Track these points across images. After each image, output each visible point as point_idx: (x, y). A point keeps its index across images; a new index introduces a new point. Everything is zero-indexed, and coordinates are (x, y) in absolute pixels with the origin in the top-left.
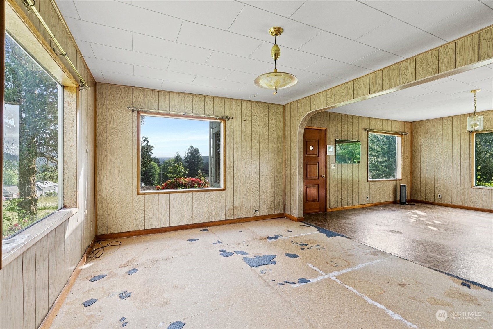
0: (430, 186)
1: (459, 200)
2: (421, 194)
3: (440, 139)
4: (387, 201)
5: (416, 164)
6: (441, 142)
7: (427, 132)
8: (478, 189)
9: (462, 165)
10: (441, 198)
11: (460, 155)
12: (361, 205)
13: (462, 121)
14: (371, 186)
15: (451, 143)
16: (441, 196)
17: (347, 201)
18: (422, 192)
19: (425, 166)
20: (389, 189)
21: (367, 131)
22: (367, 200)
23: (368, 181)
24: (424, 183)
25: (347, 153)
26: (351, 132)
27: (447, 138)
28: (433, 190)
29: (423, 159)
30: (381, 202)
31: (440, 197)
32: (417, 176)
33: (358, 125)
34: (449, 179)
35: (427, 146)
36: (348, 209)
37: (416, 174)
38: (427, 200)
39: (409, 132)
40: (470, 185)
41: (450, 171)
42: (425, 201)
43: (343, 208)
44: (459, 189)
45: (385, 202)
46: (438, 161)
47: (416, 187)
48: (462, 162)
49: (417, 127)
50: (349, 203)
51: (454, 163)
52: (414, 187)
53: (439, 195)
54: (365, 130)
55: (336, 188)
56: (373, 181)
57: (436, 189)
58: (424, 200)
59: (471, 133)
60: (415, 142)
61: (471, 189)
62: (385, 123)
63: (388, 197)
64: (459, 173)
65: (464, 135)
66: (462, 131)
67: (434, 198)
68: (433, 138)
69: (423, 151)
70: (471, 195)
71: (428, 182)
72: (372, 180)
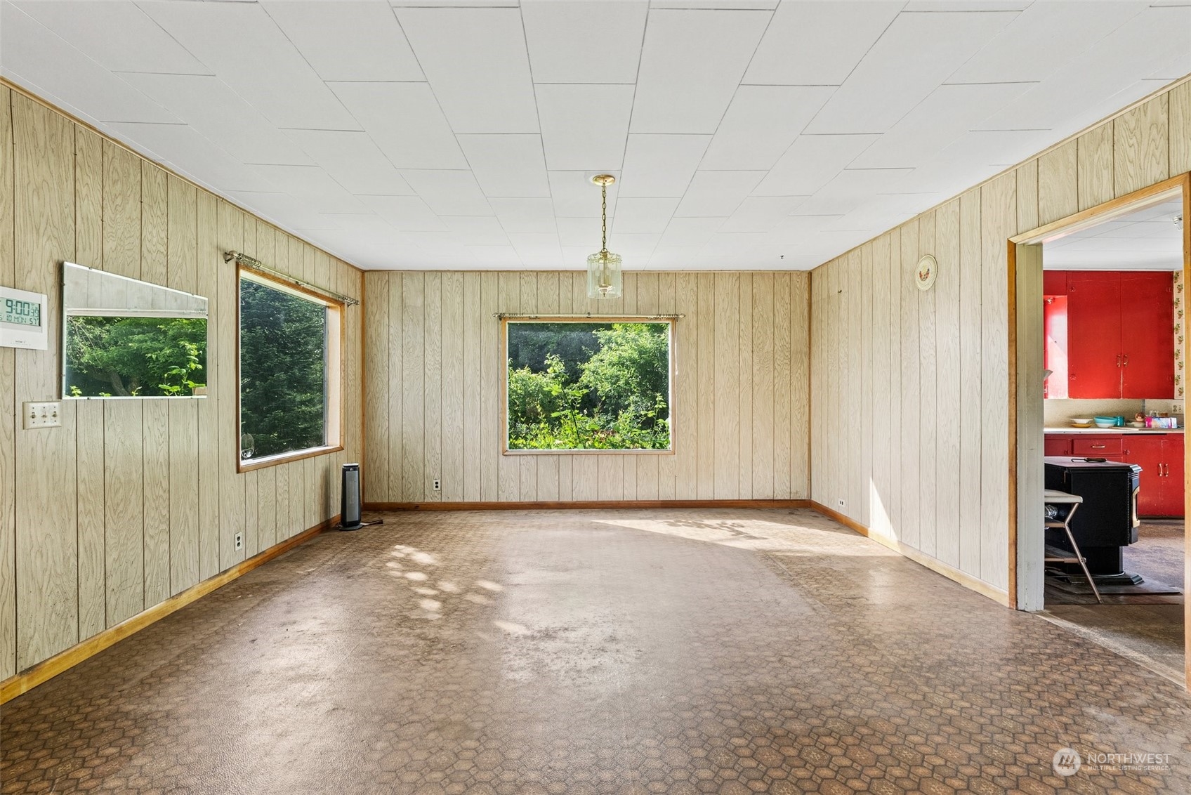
0: (413, 461)
1: (478, 488)
2: (391, 485)
3: (436, 329)
4: (305, 531)
5: (377, 395)
6: (439, 338)
7: (405, 307)
8: (514, 457)
9: (483, 399)
10: (439, 488)
11: (479, 373)
12: (210, 579)
13: (482, 288)
14: (252, 489)
15: (460, 342)
16: (439, 485)
17: (139, 589)
18: (392, 478)
19: (400, 404)
20: (308, 485)
21: (232, 264)
22: (237, 548)
23: (238, 471)
24: (398, 450)
25: (119, 361)
26: (163, 249)
27: (452, 328)
28: (421, 471)
29: (395, 383)
30: (286, 541)
31: (437, 487)
32: (379, 435)
33: (193, 224)
34: (457, 436)
35: (404, 347)
36: (147, 624)
37: (376, 427)
38: (405, 501)
39: (359, 299)
40: (500, 449)
41: (459, 414)
42: (401, 504)
43: (119, 630)
44: (478, 460)
45: (300, 537)
46: (432, 390)
47: (377, 464)
48: (483, 392)
49: (379, 287)
50: (149, 595)
51: (468, 393)
52: (372, 466)
53: (435, 481)
54: (227, 256)
55: (71, 538)
56: (258, 467)
57: (427, 465)
58: (399, 500)
59: (501, 319)
60: (372, 331)
61: (501, 456)
62: (297, 250)
63: (307, 514)
64: (479, 419)
65: (487, 322)
66: (484, 312)
67: (422, 490)
68: (418, 324)
69: (396, 359)
70: (502, 473)
71: (407, 448)
72: (251, 462)
